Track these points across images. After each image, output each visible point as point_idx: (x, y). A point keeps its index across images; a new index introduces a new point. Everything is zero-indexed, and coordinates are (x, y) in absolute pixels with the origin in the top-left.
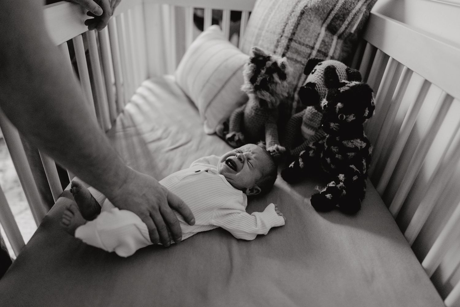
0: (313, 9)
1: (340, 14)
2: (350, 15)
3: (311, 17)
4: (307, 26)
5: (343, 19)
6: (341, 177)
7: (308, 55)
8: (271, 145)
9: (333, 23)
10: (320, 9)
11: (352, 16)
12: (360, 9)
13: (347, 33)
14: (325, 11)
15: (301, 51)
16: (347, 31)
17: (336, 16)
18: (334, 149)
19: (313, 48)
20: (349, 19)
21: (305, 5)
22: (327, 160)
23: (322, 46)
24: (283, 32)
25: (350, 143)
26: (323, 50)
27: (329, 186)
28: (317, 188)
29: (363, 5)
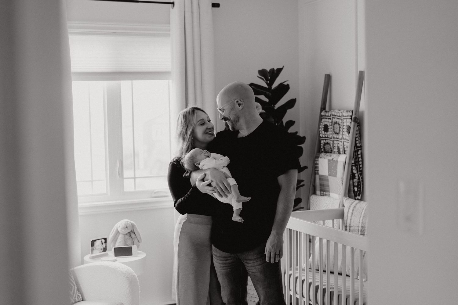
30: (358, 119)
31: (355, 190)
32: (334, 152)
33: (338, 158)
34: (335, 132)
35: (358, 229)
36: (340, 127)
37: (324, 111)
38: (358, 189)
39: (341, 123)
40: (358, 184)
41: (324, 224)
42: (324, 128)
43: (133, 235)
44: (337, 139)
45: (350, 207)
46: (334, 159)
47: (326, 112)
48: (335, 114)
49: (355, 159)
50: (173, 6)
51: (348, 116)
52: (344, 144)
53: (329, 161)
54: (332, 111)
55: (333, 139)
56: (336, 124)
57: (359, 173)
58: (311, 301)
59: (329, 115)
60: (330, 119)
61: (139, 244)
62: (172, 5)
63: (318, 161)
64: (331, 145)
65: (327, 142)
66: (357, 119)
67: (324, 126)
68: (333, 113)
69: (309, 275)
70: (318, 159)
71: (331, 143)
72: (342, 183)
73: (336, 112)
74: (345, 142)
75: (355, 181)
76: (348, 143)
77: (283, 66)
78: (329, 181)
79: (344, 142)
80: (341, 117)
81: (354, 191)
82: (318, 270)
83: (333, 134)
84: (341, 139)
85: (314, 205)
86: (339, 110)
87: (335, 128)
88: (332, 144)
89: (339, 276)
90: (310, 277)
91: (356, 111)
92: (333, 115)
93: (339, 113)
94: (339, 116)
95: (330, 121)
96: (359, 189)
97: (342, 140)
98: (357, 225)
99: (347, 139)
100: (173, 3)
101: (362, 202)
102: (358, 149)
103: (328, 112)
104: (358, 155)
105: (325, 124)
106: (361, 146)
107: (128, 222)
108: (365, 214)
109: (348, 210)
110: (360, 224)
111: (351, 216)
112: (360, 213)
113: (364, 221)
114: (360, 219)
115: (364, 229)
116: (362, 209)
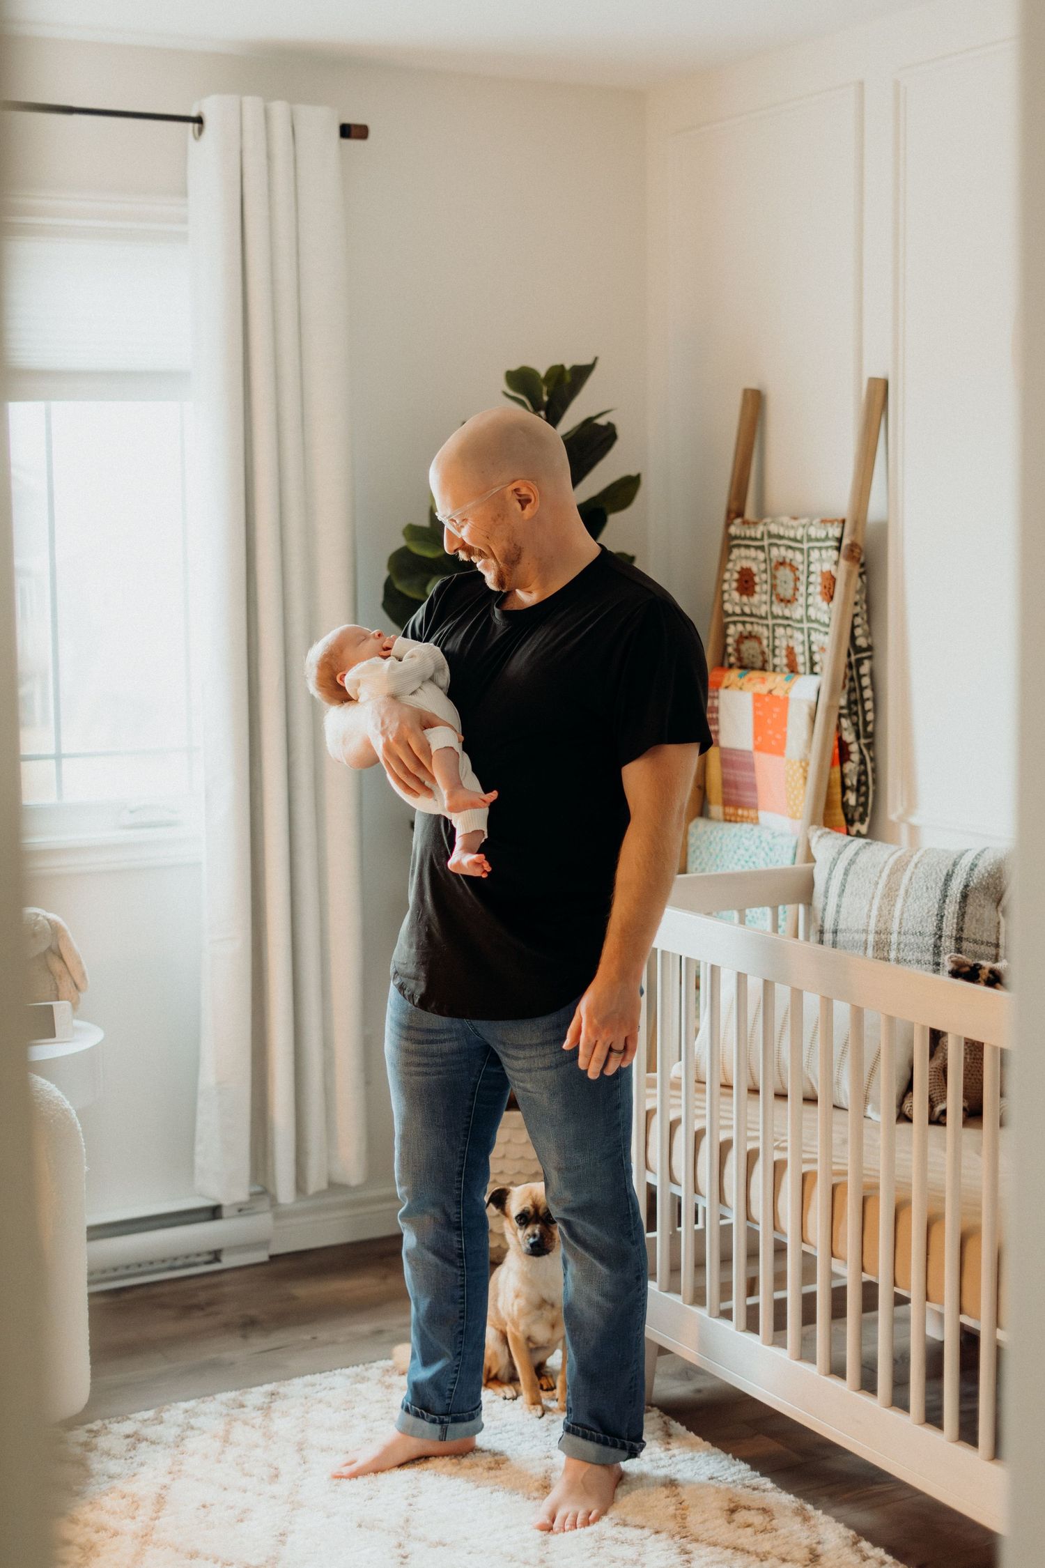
0: (980, 889)
3: (980, 901)
4: (978, 916)
7: (994, 957)
10: (989, 887)
15: (982, 953)
19: (997, 945)
21: (964, 882)
24: (940, 929)
30: (860, 549)
31: (848, 800)
32: (775, 666)
33: (789, 688)
34: (778, 595)
35: (866, 940)
36: (797, 579)
37: (738, 521)
38: (857, 800)
39: (803, 563)
40: (859, 781)
41: (742, 921)
42: (737, 581)
43: (57, 966)
44: (786, 622)
45: (834, 862)
46: (775, 693)
47: (745, 523)
48: (782, 533)
49: (852, 690)
50: (200, 131)
51: (827, 538)
52: (813, 638)
53: (757, 697)
54: (768, 520)
55: (770, 622)
56: (781, 568)
57: (863, 741)
58: (701, 1195)
59: (759, 536)
60: (762, 548)
61: (79, 998)
62: (197, 125)
63: (717, 698)
64: (765, 642)
65: (750, 633)
66: (858, 551)
67: (739, 573)
68: (774, 529)
69: (698, 1103)
70: (717, 690)
71: (762, 634)
72: (805, 778)
73: (782, 525)
74: (816, 630)
75: (850, 771)
76: (827, 633)
77: (596, 359)
78: (757, 769)
79: (813, 633)
80: (801, 542)
81: (845, 805)
82: (730, 1087)
83: (772, 603)
84: (801, 621)
85: (701, 853)
86: (795, 518)
87: (778, 582)
88: (768, 638)
89: (809, 1108)
90: (699, 1112)
91: (856, 523)
92: (770, 536)
93: (793, 527)
94: (795, 540)
95: (761, 556)
96: (862, 799)
97: (805, 625)
98: (861, 927)
99: (822, 621)
100: (199, 120)
101: (877, 846)
102: (860, 656)
103: (755, 524)
104: (860, 677)
105: (742, 568)
106: (870, 648)
107: (40, 918)
108: (889, 889)
109: (830, 874)
110: (873, 922)
111: (841, 895)
112: (870, 883)
113: (885, 912)
114: (871, 905)
115: (886, 939)
116: (879, 869)
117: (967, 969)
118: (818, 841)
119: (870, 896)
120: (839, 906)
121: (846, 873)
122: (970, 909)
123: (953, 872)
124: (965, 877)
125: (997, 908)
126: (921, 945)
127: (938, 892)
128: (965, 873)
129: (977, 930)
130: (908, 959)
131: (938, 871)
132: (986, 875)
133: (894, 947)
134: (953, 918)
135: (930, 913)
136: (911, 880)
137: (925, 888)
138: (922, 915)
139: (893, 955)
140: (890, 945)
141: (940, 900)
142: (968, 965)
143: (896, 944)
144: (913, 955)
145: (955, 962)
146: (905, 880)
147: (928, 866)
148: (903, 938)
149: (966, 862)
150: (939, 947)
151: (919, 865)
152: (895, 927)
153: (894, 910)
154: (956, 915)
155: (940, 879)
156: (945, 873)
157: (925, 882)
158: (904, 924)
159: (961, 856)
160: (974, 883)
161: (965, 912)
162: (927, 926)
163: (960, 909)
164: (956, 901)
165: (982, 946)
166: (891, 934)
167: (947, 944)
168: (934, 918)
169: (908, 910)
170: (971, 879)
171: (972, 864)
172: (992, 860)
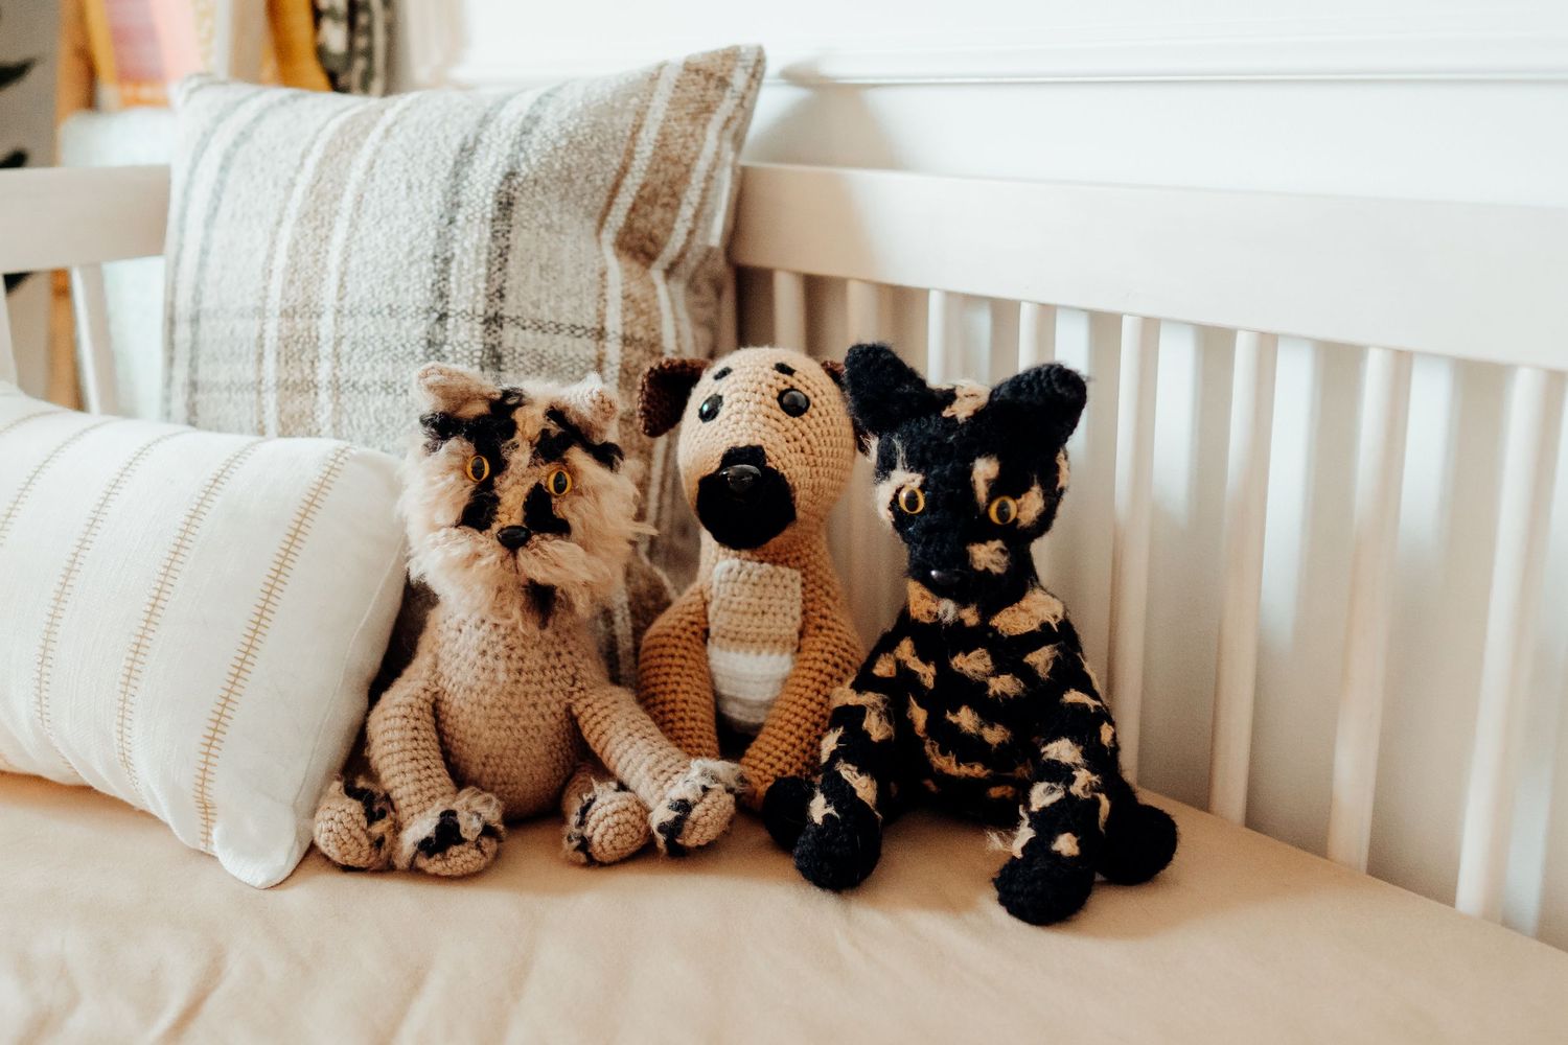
0: (547, 182)
1: (659, 182)
2: (693, 181)
3: (548, 214)
4: (545, 255)
5: (673, 201)
6: (1062, 750)
8: (664, 776)
9: (640, 223)
10: (574, 176)
11: (702, 185)
12: (718, 154)
13: (697, 250)
14: (599, 183)
15: (558, 357)
16: (698, 241)
17: (645, 193)
18: (972, 663)
19: (600, 334)
20: (692, 195)
21: (503, 167)
22: (953, 719)
23: (631, 316)
24: (442, 295)
25: (1022, 614)
26: (640, 333)
27: (1034, 808)
28: (995, 842)
29: (720, 138)
35: (261, 336)
98: (250, 302)
108: (318, 197)
109: (191, 172)
110: (276, 285)
111: (210, 222)
112: (275, 184)
113: (306, 259)
114: (273, 243)
115: (309, 329)
116: (299, 151)
117: (480, 408)
118: (187, 101)
119: (273, 218)
120: (204, 252)
121: (224, 168)
122: (521, 239)
123: (477, 140)
124: (507, 150)
125: (598, 232)
126: (394, 342)
127: (437, 196)
128: (509, 142)
129: (543, 295)
130: (362, 382)
131: (441, 143)
132: (564, 142)
133: (326, 349)
134: (478, 262)
135: (417, 254)
136: (372, 168)
137: (403, 186)
138: (396, 262)
139: (324, 372)
140: (315, 344)
141: (441, 217)
142: (484, 398)
143: (331, 343)
144: (373, 368)
145: (444, 391)
146: (357, 174)
147: (417, 130)
148: (348, 323)
149: (511, 116)
150: (443, 344)
151: (396, 129)
152: (328, 295)
153: (327, 252)
154: (484, 257)
155: (444, 162)
156: (456, 143)
157: (406, 171)
158: (350, 287)
159: (502, 103)
160: (530, 167)
161: (508, 247)
162: (407, 290)
163: (494, 237)
164: (483, 216)
165: (558, 337)
166: (319, 316)
167: (462, 336)
168: (426, 266)
169: (362, 250)
170: (522, 155)
171: (528, 117)
172: (580, 104)
